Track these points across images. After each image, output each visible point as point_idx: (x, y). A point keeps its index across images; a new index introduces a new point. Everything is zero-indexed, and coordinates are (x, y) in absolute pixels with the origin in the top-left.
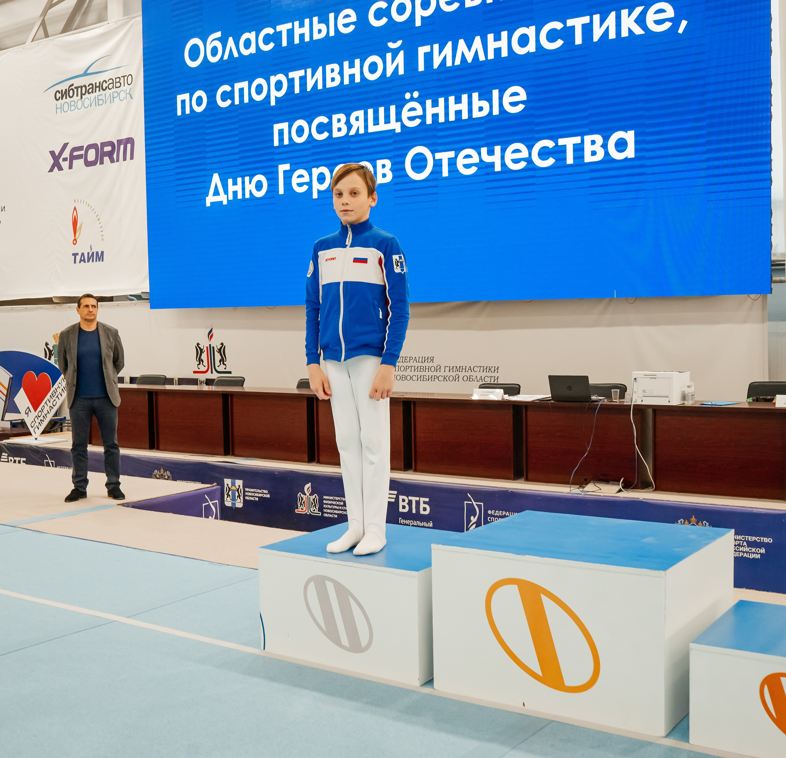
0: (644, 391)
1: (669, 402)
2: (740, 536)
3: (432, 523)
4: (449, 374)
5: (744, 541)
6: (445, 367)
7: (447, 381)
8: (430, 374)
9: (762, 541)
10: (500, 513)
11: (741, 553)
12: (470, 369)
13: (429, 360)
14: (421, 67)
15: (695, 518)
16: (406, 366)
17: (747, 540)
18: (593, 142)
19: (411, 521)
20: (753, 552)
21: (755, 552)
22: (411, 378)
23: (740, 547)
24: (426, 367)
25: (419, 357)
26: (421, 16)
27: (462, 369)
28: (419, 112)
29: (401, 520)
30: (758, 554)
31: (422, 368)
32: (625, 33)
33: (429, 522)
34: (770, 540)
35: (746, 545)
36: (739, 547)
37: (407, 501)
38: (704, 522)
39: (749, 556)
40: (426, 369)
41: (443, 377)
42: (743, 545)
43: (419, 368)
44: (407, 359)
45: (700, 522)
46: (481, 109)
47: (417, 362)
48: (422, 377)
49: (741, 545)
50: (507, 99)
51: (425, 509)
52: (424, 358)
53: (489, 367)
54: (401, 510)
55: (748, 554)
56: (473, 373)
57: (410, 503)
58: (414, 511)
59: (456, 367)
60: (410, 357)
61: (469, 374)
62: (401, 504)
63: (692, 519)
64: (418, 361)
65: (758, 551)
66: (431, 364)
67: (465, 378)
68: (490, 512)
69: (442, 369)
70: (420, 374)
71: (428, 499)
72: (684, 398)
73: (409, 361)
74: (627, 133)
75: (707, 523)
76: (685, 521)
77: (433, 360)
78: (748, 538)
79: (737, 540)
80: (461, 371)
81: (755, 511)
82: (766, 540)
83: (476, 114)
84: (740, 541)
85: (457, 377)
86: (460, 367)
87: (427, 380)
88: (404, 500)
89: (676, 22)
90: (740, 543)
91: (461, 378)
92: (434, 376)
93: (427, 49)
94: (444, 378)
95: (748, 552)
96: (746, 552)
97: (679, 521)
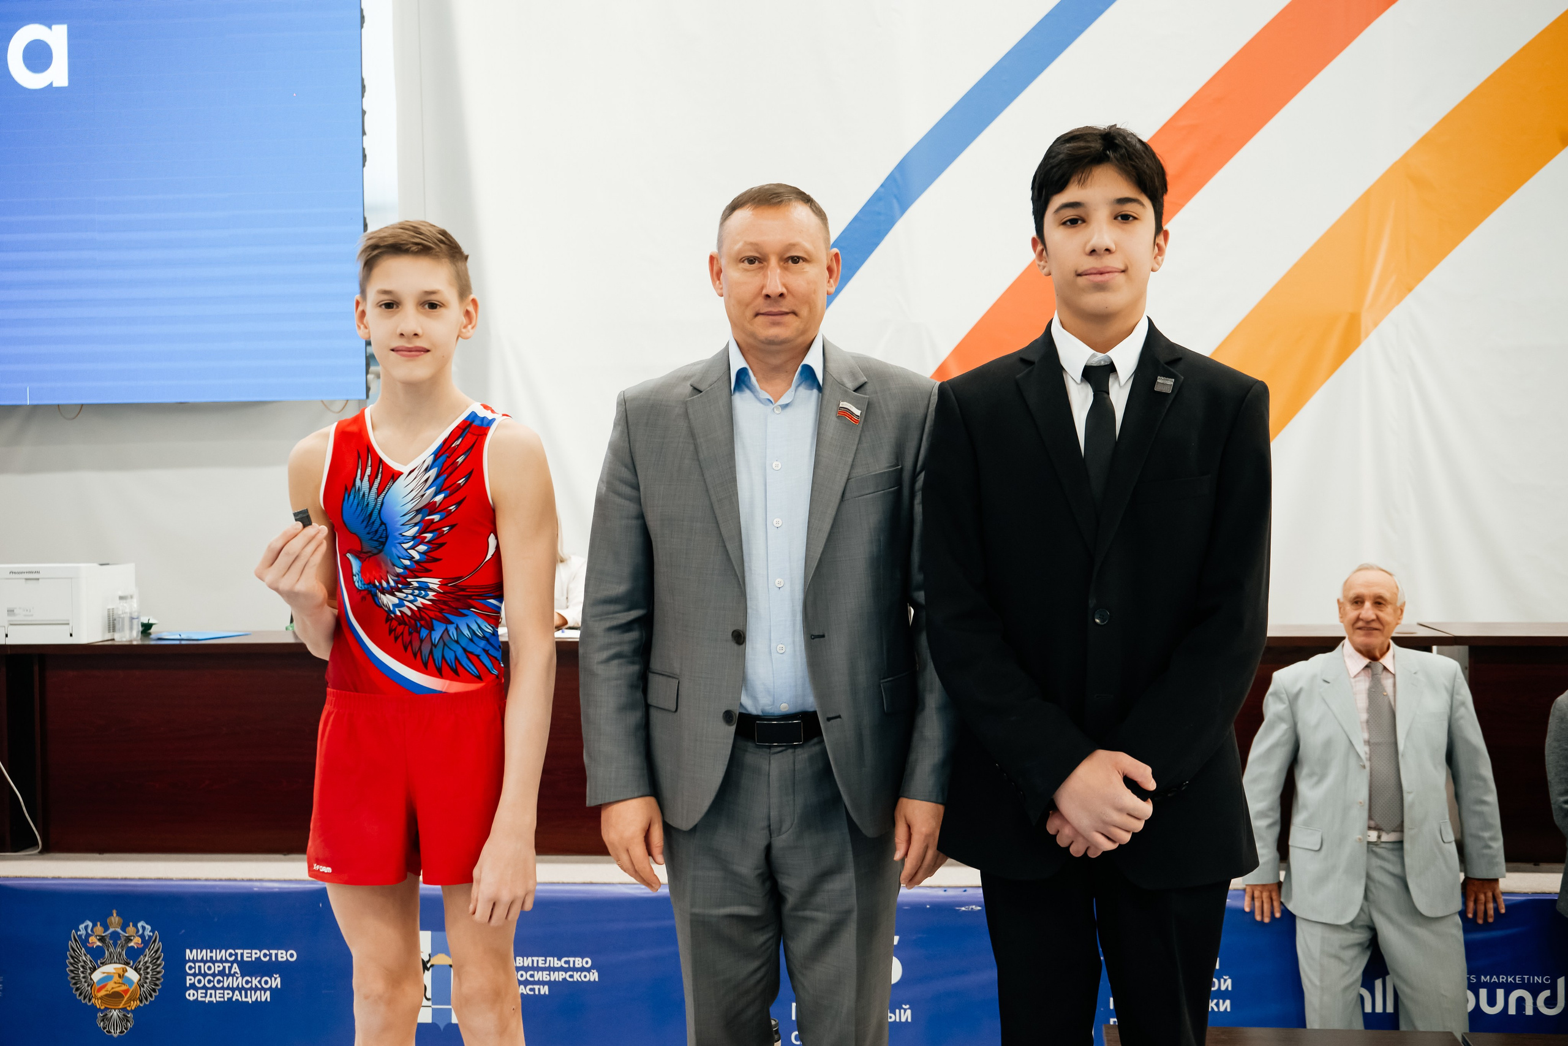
0: (11, 612)
1: (71, 635)
2: (223, 951)
5: (232, 963)
9: (274, 959)
11: (226, 992)
15: (117, 915)
17: (239, 959)
20: (254, 986)
21: (259, 986)
23: (225, 978)
30: (265, 990)
34: (292, 956)
35: (239, 972)
36: (222, 979)
38: (140, 925)
39: (246, 997)
42: (232, 972)
45: (131, 924)
49: (227, 972)
55: (243, 992)
63: (113, 917)
65: (266, 982)
72: (112, 625)
74: (50, 28)
75: (147, 926)
76: (94, 925)
78: (242, 955)
79: (217, 961)
81: (257, 887)
82: (283, 955)
84: (224, 964)
90: (224, 967)
95: (244, 988)
96: (238, 988)
97: (82, 927)
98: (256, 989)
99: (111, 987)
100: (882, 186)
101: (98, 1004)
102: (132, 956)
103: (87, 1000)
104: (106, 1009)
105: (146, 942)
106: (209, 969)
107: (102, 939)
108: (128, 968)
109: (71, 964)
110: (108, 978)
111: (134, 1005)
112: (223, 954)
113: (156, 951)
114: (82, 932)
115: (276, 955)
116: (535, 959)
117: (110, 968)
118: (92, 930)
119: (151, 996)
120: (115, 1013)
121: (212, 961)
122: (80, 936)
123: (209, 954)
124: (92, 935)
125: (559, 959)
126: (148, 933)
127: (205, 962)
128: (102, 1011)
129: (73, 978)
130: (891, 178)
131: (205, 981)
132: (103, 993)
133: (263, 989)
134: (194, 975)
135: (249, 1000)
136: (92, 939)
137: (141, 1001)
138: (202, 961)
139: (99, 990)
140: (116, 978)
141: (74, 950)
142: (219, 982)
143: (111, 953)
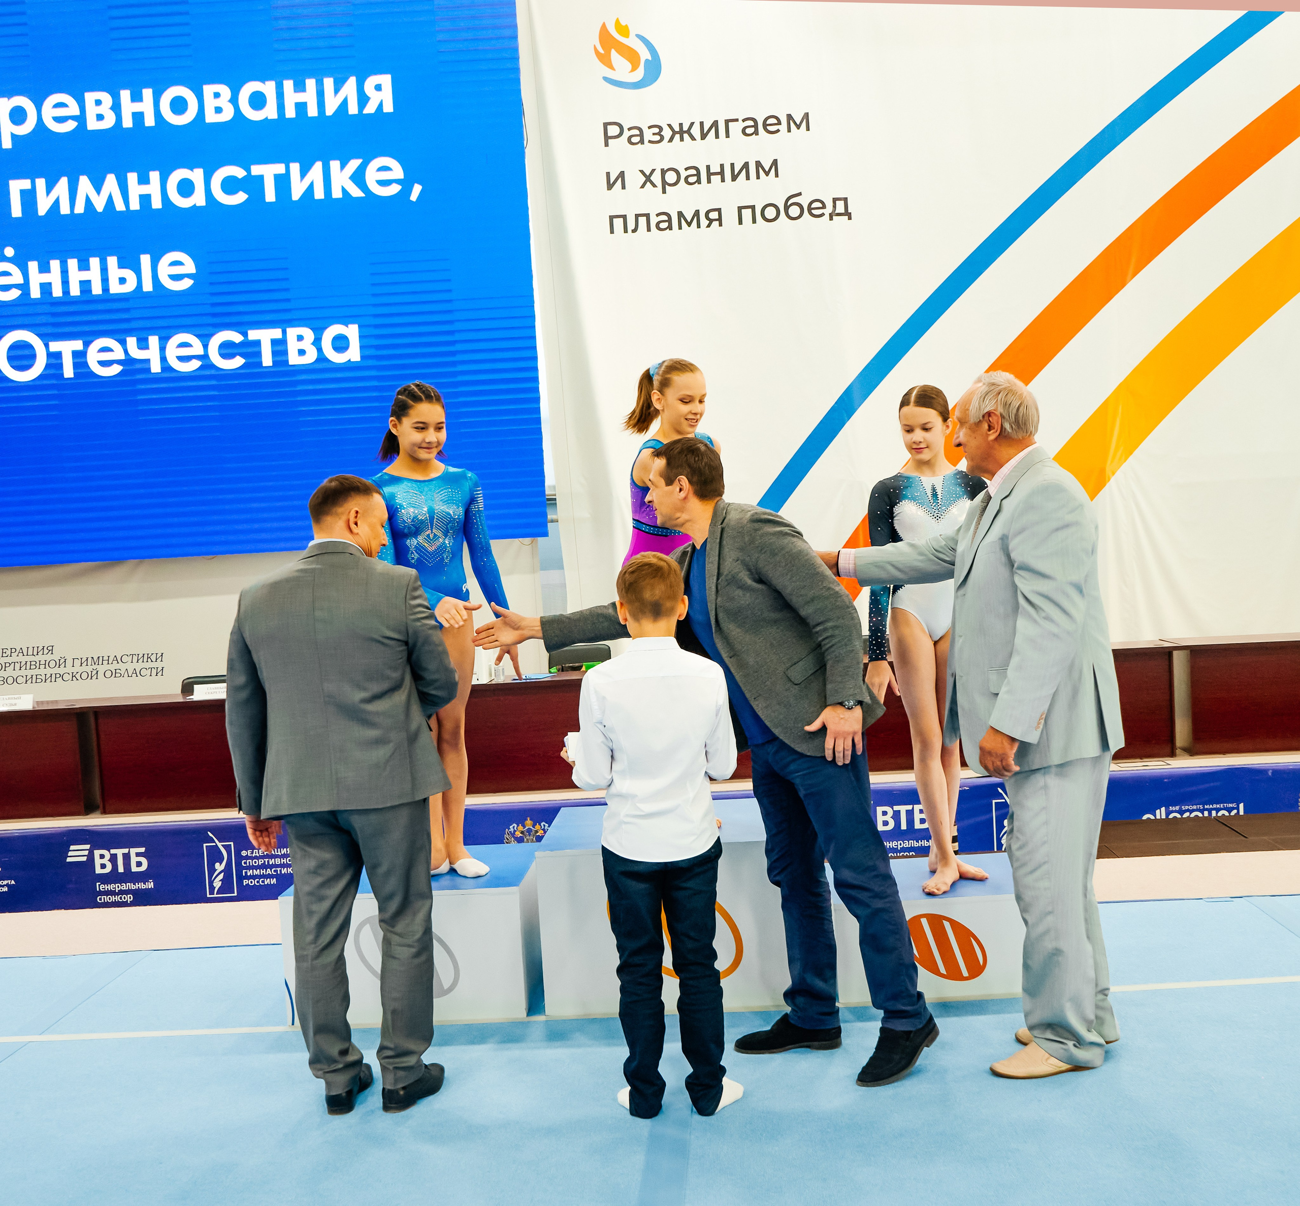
3: (152, 883)
4: (81, 670)
6: (74, 659)
7: (77, 680)
8: (48, 671)
10: (260, 852)
12: (115, 659)
13: (46, 651)
14: (16, 211)
15: (530, 820)
16: (5, 663)
18: (300, 338)
19: (117, 885)
22: (15, 680)
24: (40, 661)
25: (28, 648)
26: (11, 133)
27: (103, 660)
28: (17, 278)
29: (99, 885)
31: (33, 663)
32: (337, 194)
33: (148, 882)
37: (108, 856)
38: (542, 824)
40: (40, 664)
41: (71, 674)
43: (28, 664)
44: (5, 653)
45: (538, 824)
46: (122, 281)
47: (24, 655)
48: (34, 677)
50: (165, 270)
51: (139, 864)
52: (36, 649)
53: (148, 654)
54: (98, 870)
56: (121, 665)
57: (113, 859)
58: (121, 869)
59: (92, 658)
60: (11, 649)
61: (115, 666)
62: (98, 862)
63: (527, 822)
64: (25, 653)
66: (49, 657)
67: (108, 674)
68: (244, 853)
69: (69, 663)
70: (29, 673)
71: (144, 848)
73: (10, 655)
74: (347, 327)
75: (547, 825)
76: (518, 826)
77: (52, 650)
80: (100, 663)
83: (115, 288)
85: (94, 672)
86: (99, 657)
87: (44, 681)
88: (102, 856)
89: (406, 184)
91: (101, 674)
92: (56, 674)
93: (26, 184)
94: (73, 677)
97: (511, 827)
100: (836, 403)
102: (537, 841)
105: (544, 833)
107: (522, 832)
114: (512, 830)
118: (517, 829)
122: (509, 832)
124: (516, 831)
126: (545, 828)
130: (841, 399)
141: (507, 839)
143: (527, 840)
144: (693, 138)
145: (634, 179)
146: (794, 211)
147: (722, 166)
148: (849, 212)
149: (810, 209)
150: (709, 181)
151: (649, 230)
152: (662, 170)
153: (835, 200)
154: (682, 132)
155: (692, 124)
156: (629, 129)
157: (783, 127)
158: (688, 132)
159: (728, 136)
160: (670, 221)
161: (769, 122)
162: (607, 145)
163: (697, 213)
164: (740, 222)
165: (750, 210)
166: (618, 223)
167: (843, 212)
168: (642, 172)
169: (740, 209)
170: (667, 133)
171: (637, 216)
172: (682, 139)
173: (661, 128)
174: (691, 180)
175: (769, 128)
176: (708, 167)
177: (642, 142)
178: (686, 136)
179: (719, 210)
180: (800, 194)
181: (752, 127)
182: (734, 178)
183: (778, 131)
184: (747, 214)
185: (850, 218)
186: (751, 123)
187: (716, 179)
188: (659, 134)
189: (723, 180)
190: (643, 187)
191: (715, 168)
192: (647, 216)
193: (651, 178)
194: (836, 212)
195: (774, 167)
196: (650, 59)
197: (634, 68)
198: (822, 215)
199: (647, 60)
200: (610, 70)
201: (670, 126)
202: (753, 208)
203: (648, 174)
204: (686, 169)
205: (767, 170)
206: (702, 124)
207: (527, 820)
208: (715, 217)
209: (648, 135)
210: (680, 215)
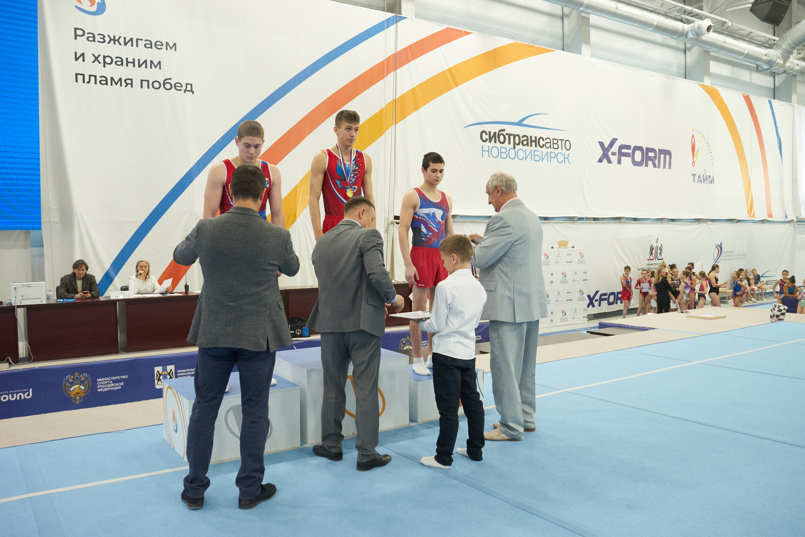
0: (22, 296)
1: (41, 302)
2: (108, 378)
5: (110, 380)
11: (109, 388)
15: (78, 372)
30: (120, 386)
34: (127, 376)
35: (112, 383)
38: (84, 374)
42: (110, 383)
45: (81, 374)
65: (120, 384)
75: (86, 374)
78: (113, 378)
81: (116, 361)
82: (124, 377)
84: (108, 381)
95: (113, 386)
96: (112, 387)
97: (68, 376)
98: (117, 386)
99: (76, 391)
100: (185, 175)
101: (72, 396)
102: (82, 383)
103: (69, 396)
104: (75, 397)
105: (86, 378)
106: (104, 383)
107: (73, 379)
108: (81, 386)
109: (64, 387)
110: (75, 389)
111: (83, 395)
112: (108, 379)
113: (89, 380)
115: (122, 377)
116: (187, 370)
117: (76, 386)
118: (70, 377)
119: (88, 392)
120: (78, 398)
121: (105, 381)
122: (67, 379)
123: (104, 379)
124: (70, 379)
125: (193, 369)
126: (86, 376)
127: (103, 381)
128: (74, 398)
129: (65, 390)
130: (187, 174)
131: (103, 386)
132: (74, 393)
133: (119, 386)
134: (100, 385)
135: (115, 389)
136: (70, 380)
137: (85, 394)
138: (102, 381)
139: (73, 393)
140: (77, 389)
141: (65, 383)
142: (107, 386)
143: (76, 383)
144: (120, 44)
145: (89, 58)
146: (168, 86)
147: (134, 59)
148: (193, 90)
149: (175, 86)
150: (127, 65)
151: (96, 83)
152: (104, 56)
153: (187, 84)
154: (114, 40)
155: (120, 37)
156: (88, 33)
157: (164, 47)
158: (118, 40)
159: (137, 46)
160: (106, 80)
161: (158, 43)
162: (76, 39)
163: (120, 79)
164: (142, 87)
165: (146, 82)
166: (80, 78)
167: (190, 90)
168: (93, 55)
169: (142, 81)
170: (107, 39)
171: (90, 76)
172: (115, 43)
173: (104, 36)
174: (118, 63)
175: (157, 46)
176: (127, 59)
177: (94, 41)
178: (117, 42)
179: (131, 80)
180: (171, 79)
181: (150, 45)
182: (140, 66)
183: (161, 49)
184: (145, 84)
185: (193, 93)
186: (149, 43)
187: (131, 65)
188: (103, 38)
189: (134, 66)
190: (94, 62)
191: (130, 60)
192: (95, 76)
193: (99, 59)
194: (187, 90)
195: (159, 65)
196: (100, 2)
197: (92, 4)
198: (181, 90)
199: (98, 3)
200: (79, 3)
201: (109, 36)
202: (148, 81)
203: (96, 56)
204: (116, 58)
205: (156, 65)
206: (125, 38)
207: (76, 373)
208: (129, 82)
209: (98, 38)
210: (112, 79)
